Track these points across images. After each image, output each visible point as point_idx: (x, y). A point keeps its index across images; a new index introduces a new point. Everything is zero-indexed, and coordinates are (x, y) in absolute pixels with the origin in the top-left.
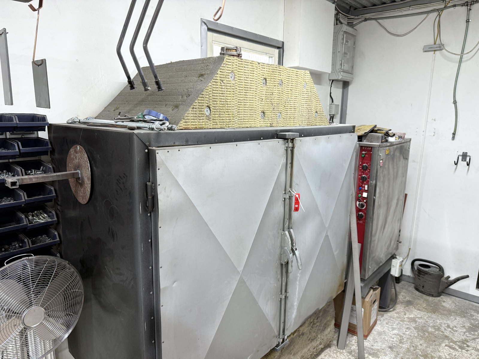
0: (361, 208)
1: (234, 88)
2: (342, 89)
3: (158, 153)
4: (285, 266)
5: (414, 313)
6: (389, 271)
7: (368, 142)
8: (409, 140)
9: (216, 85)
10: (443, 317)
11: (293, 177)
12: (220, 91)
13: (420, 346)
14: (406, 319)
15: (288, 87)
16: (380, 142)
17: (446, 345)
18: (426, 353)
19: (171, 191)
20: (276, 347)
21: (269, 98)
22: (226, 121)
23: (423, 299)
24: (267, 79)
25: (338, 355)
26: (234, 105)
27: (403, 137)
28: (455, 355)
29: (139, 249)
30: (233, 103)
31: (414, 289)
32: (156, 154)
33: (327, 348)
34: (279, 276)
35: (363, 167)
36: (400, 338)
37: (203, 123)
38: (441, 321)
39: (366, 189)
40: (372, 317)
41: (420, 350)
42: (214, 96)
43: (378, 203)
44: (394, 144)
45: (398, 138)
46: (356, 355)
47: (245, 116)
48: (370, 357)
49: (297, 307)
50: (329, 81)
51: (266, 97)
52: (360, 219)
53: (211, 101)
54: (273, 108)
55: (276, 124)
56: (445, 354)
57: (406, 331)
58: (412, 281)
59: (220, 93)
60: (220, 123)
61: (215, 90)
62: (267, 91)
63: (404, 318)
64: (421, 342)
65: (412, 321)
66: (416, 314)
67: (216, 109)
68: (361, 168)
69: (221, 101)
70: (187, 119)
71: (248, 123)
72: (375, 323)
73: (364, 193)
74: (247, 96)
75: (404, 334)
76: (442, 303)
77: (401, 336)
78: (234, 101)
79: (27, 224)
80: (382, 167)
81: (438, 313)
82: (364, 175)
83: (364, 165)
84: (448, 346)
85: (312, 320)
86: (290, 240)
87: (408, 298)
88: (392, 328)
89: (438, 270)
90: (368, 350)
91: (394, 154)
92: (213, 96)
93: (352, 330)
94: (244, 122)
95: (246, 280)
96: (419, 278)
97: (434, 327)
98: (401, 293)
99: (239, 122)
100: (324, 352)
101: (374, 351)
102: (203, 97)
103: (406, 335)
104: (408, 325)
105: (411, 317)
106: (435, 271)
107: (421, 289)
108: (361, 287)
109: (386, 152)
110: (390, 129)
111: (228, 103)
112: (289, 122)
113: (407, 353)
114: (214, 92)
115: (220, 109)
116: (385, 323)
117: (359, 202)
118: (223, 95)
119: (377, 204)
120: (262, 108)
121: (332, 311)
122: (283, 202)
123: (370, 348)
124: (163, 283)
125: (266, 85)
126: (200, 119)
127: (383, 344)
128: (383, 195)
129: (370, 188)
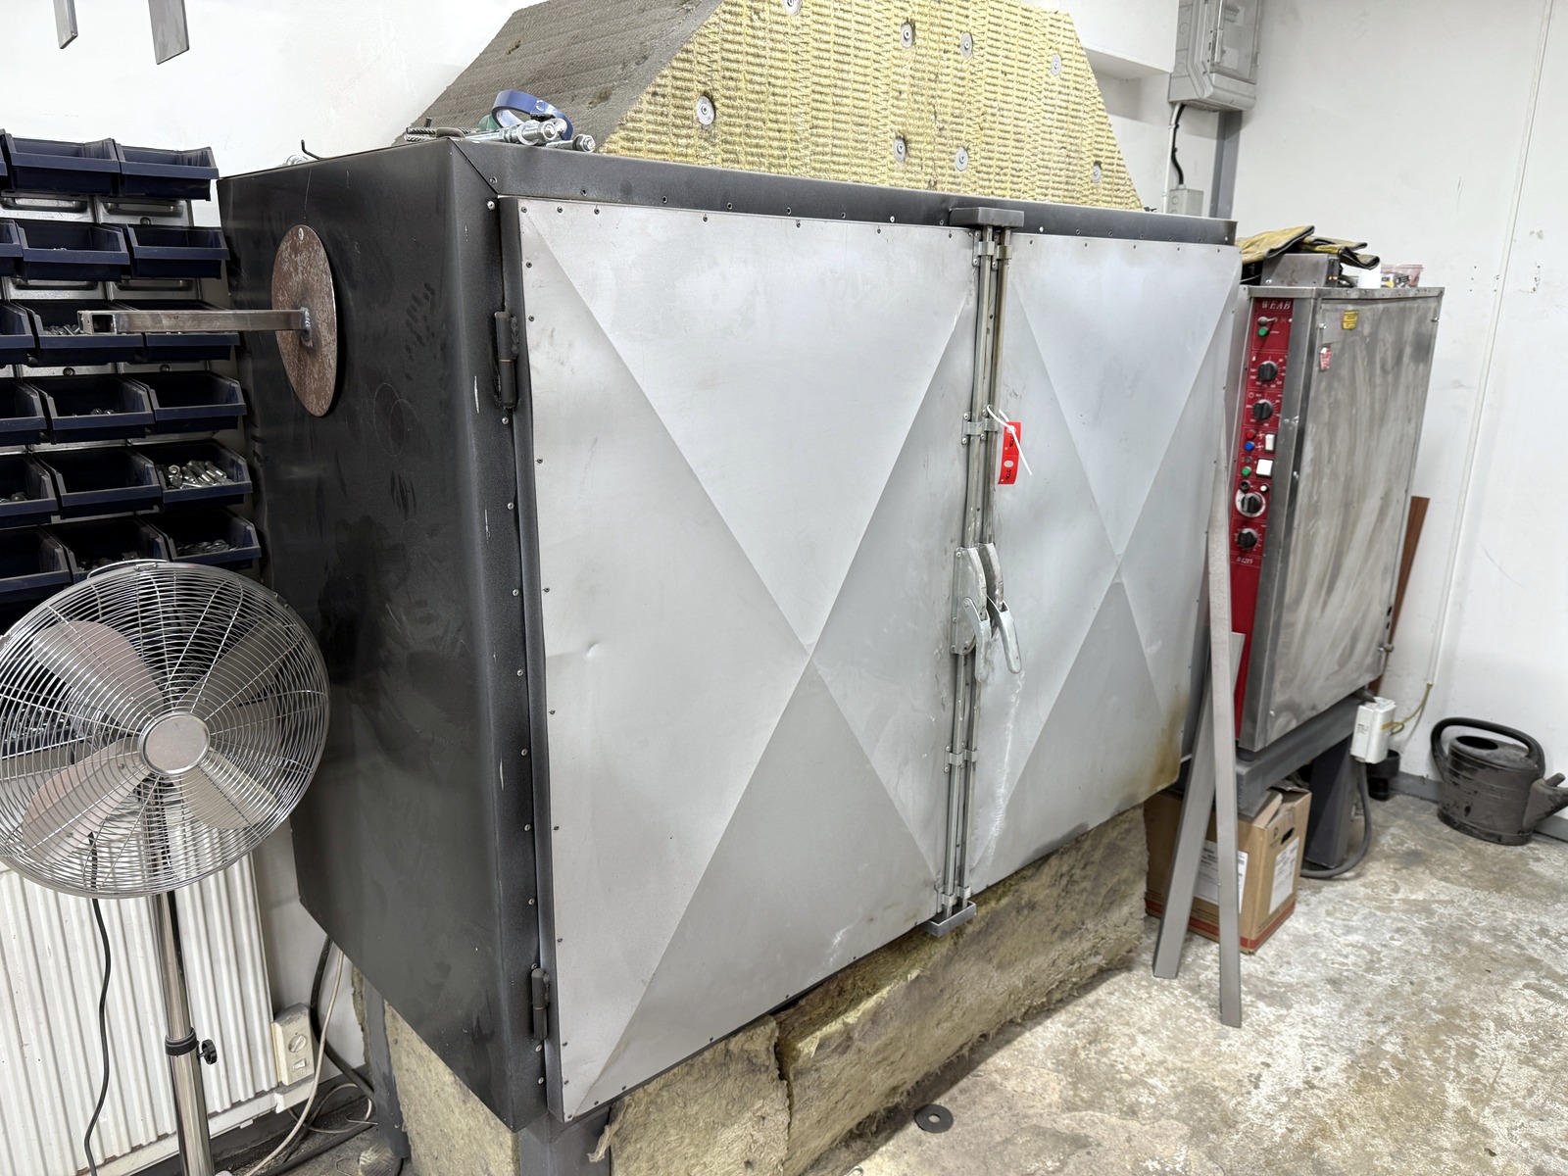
0: (1248, 515)
1: (796, 40)
2: (1218, 138)
3: (524, 210)
4: (963, 663)
5: (1426, 886)
6: (1347, 742)
7: (1282, 283)
8: (1436, 294)
9: (735, 24)
10: (1528, 905)
11: (999, 365)
12: (749, 45)
13: (1435, 983)
14: (1396, 904)
15: (993, 62)
16: (1323, 280)
17: (1527, 986)
18: (1453, 1004)
19: (571, 345)
20: (931, 920)
21: (924, 92)
22: (771, 152)
23: (1463, 848)
24: (917, 25)
25: (1154, 993)
26: (798, 101)
27: (1410, 278)
28: (1556, 1016)
29: (477, 528)
30: (795, 93)
31: (1436, 819)
32: (521, 213)
33: (1117, 972)
34: (946, 693)
35: (1261, 371)
36: (1368, 957)
37: (690, 151)
38: (1521, 916)
39: (1269, 446)
40: (1275, 884)
41: (1435, 994)
42: (728, 60)
43: (1310, 496)
44: (1377, 296)
45: (1394, 281)
46: (1213, 996)
47: (836, 142)
48: (1261, 1005)
49: (1007, 802)
50: (1168, 107)
51: (912, 85)
52: (1246, 552)
53: (716, 76)
54: (941, 129)
55: (950, 186)
56: (1522, 1010)
57: (1392, 938)
58: (1430, 793)
59: (747, 54)
60: (750, 158)
61: (731, 42)
62: (918, 66)
63: (1392, 901)
64: (1441, 972)
65: (1416, 912)
66: (1435, 892)
67: (733, 107)
68: (1254, 377)
69: (751, 82)
70: (634, 130)
71: (847, 168)
72: (1288, 909)
73: (1260, 461)
74: (845, 76)
75: (1385, 946)
76: (1531, 862)
77: (1372, 952)
78: (797, 85)
79: (161, 489)
80: (1325, 370)
81: (1511, 891)
82: (1262, 398)
83: (1265, 363)
84: (1533, 988)
85: (1065, 869)
86: (982, 576)
87: (1410, 845)
88: (1346, 926)
89: (1523, 755)
90: (1255, 986)
91: (1374, 335)
92: (723, 59)
93: (1203, 923)
94: (834, 163)
95: (827, 680)
96: (1456, 780)
97: (1491, 930)
98: (1388, 827)
99: (815, 161)
100: (1108, 982)
101: (1275, 989)
102: (690, 62)
103: (1392, 949)
104: (1402, 920)
105: (1414, 900)
106: (1512, 757)
107: (1459, 817)
108: (1239, 777)
109: (1342, 322)
110: (1363, 241)
111: (777, 90)
112: (997, 185)
113: (1387, 999)
114: (727, 46)
115: (748, 108)
116: (1322, 911)
117: (1245, 492)
118: (758, 61)
119: (1306, 500)
120: (898, 124)
121: (1137, 851)
122: (963, 450)
123: (1263, 980)
124: (555, 641)
125: (914, 43)
126: (677, 136)
127: (1308, 970)
128: (1327, 471)
129: (1281, 442)
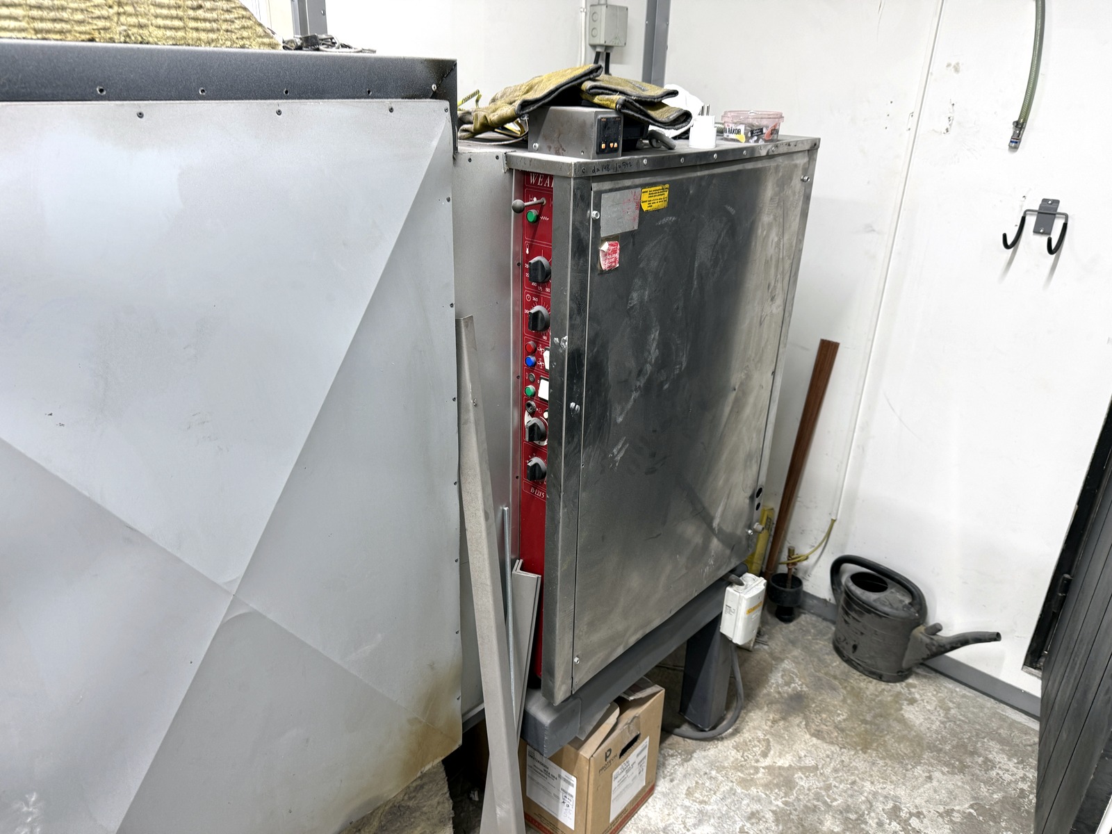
5: (796, 747)
6: (717, 620)
7: (549, 148)
8: (807, 147)
10: (889, 770)
14: (760, 774)
31: (831, 646)
39: (547, 365)
40: (614, 794)
45: (746, 134)
52: (538, 484)
58: (831, 615)
63: (757, 771)
66: (802, 754)
68: (528, 275)
72: (645, 794)
73: (542, 382)
76: (905, 705)
80: (611, 271)
81: (876, 749)
82: (537, 304)
83: (537, 259)
87: (797, 685)
89: (907, 603)
96: (847, 618)
97: (844, 812)
104: (759, 800)
105: (780, 768)
106: (896, 605)
109: (641, 202)
116: (683, 789)
